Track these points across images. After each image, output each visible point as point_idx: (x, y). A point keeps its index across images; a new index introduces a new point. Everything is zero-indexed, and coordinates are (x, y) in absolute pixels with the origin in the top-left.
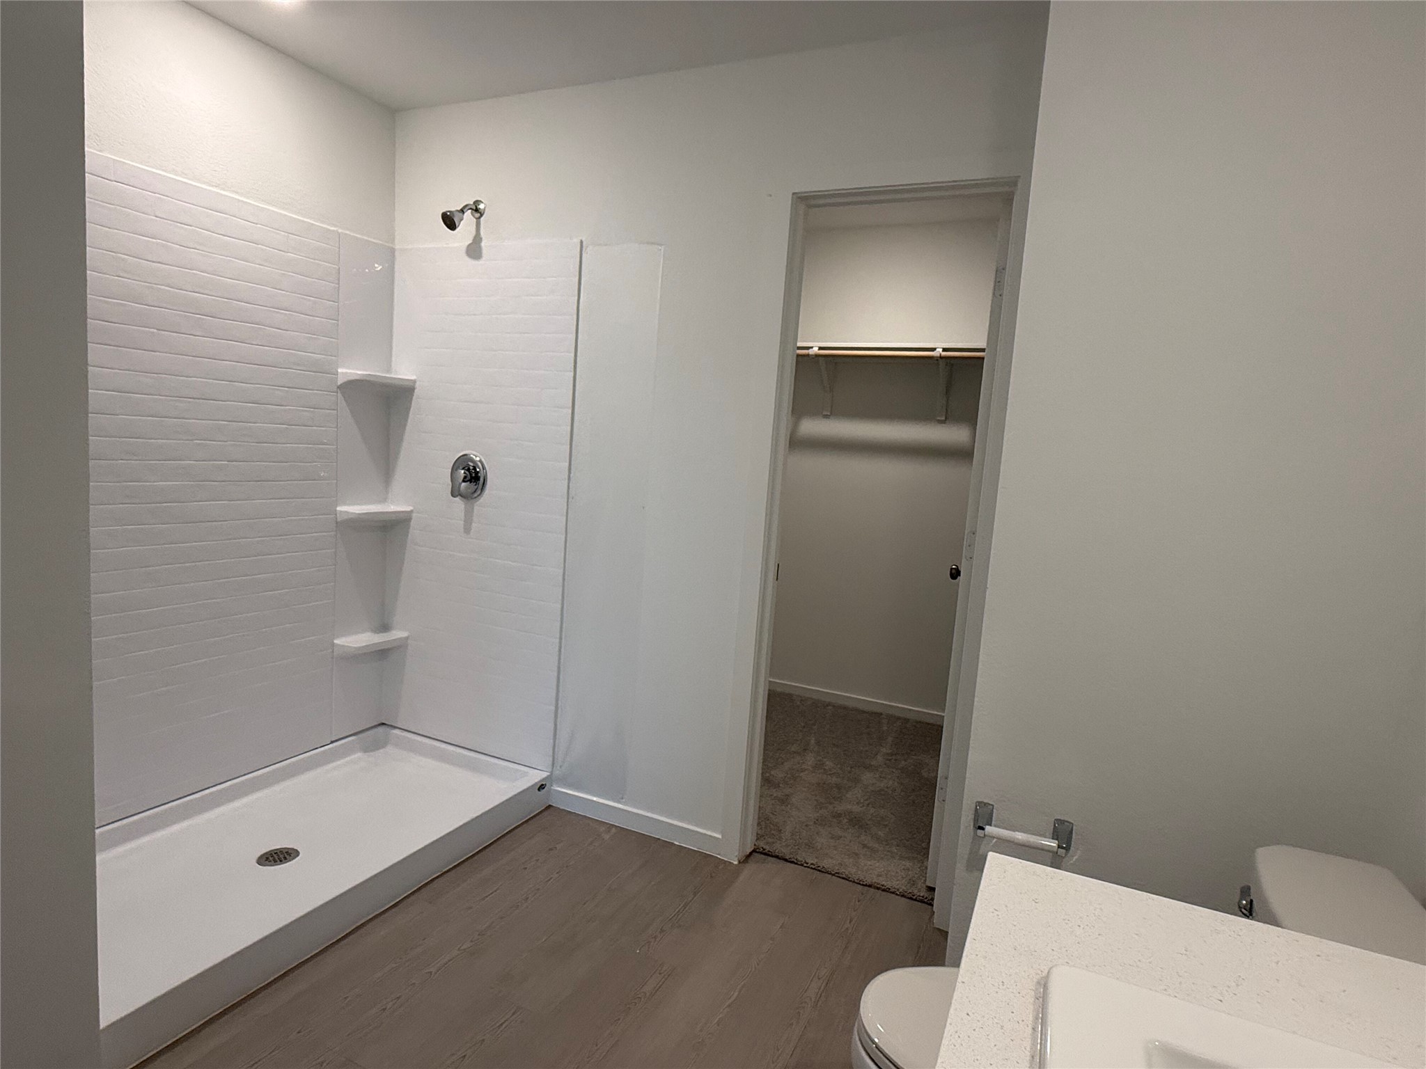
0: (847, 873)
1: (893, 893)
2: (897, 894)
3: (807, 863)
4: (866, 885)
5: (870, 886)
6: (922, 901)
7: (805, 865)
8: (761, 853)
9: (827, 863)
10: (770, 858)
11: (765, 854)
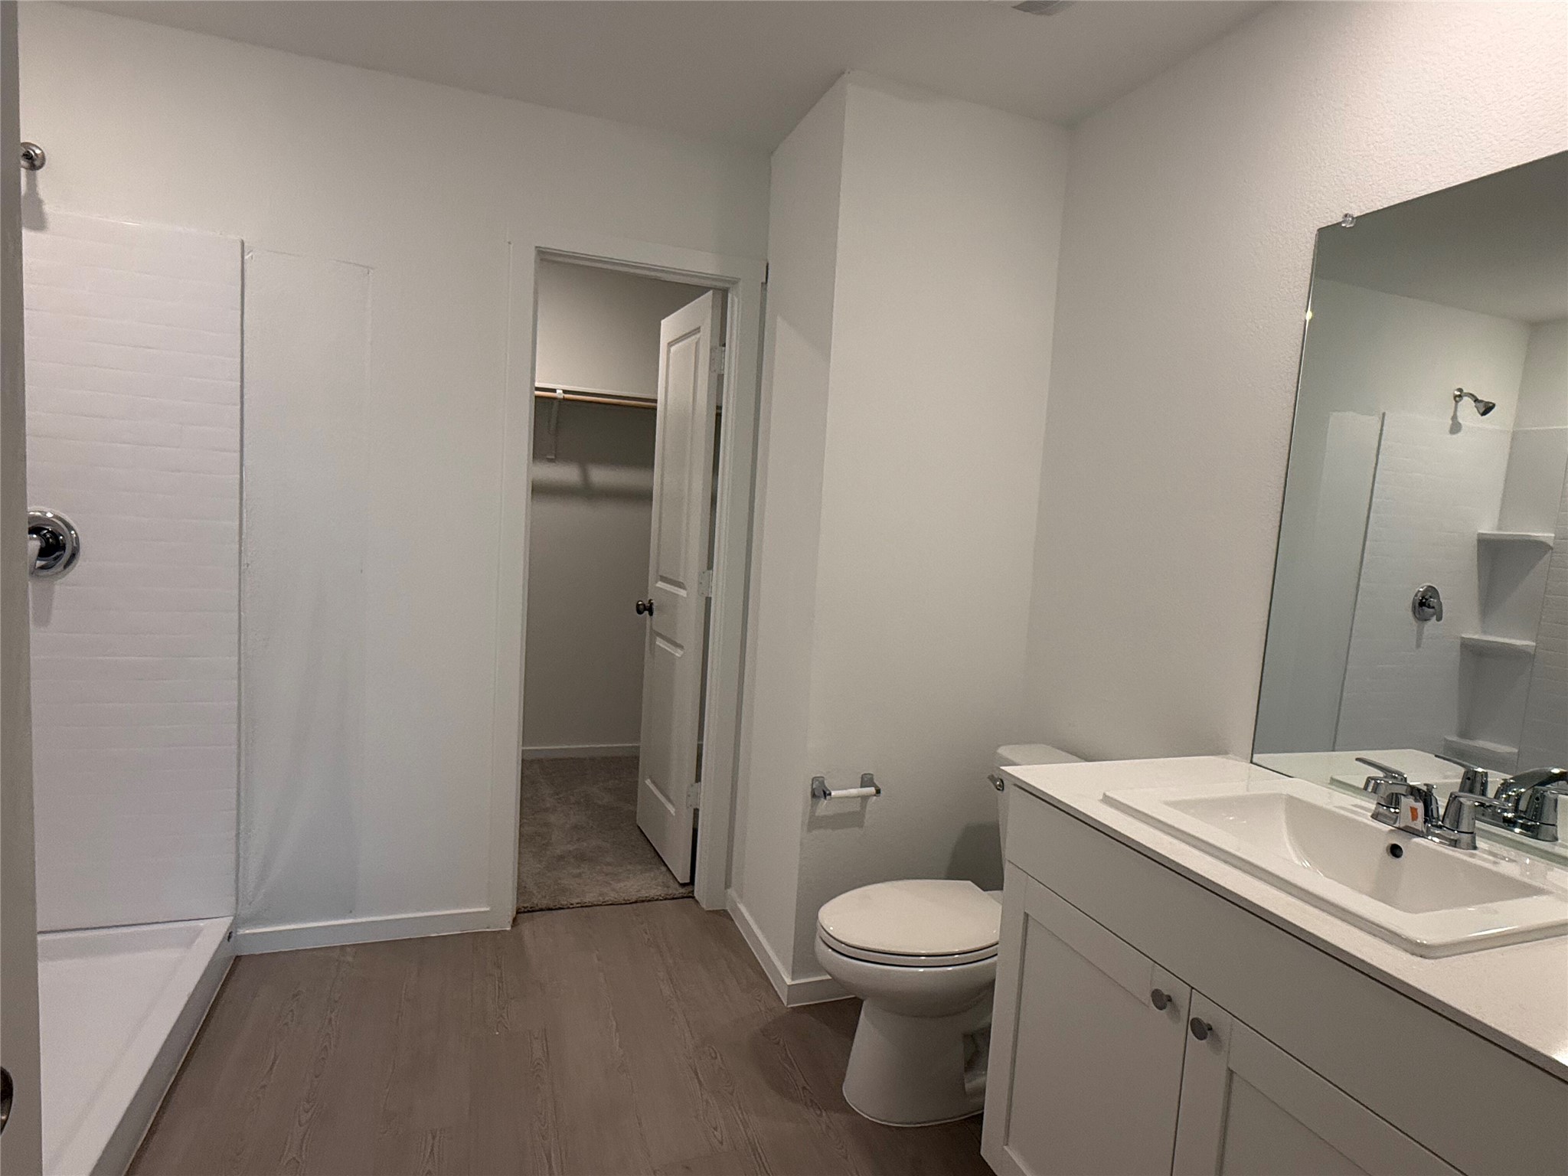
0: (612, 899)
1: (657, 900)
2: (661, 900)
3: (572, 904)
4: (633, 903)
5: (636, 902)
6: (683, 897)
7: (571, 906)
8: (525, 912)
9: (589, 898)
10: (535, 913)
11: (529, 911)
